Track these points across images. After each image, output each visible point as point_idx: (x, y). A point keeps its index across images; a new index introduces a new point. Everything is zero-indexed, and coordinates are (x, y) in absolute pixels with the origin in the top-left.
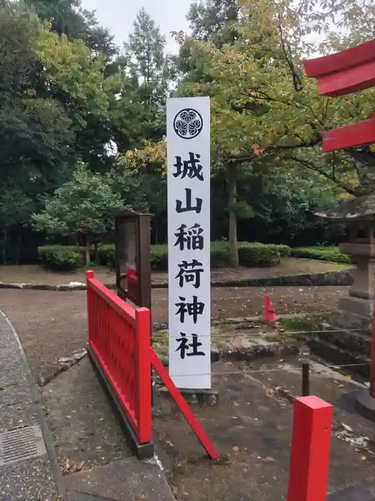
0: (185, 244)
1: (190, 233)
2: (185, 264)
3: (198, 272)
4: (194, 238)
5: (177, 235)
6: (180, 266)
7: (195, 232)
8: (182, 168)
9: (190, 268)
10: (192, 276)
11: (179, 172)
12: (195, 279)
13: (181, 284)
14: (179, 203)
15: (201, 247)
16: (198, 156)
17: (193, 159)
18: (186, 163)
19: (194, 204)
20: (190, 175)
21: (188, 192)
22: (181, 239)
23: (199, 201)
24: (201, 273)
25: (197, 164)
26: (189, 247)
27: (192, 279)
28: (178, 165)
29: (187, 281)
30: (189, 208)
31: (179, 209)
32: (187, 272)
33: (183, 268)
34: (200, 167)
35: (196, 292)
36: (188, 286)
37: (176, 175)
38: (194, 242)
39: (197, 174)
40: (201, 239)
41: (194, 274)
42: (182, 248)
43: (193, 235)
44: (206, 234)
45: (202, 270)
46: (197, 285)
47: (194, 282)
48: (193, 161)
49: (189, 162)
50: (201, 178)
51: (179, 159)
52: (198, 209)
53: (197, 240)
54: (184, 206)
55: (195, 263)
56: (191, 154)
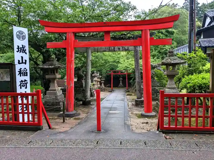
0: (22, 74)
1: (23, 71)
2: (22, 81)
3: (26, 83)
4: (25, 72)
5: (19, 72)
6: (20, 82)
7: (25, 70)
8: (20, 50)
9: (24, 82)
10: (24, 85)
11: (19, 51)
12: (25, 86)
13: (21, 88)
14: (19, 61)
15: (27, 75)
16: (25, 46)
17: (23, 47)
18: (21, 48)
19: (24, 61)
20: (22, 52)
21: (22, 57)
22: (20, 73)
23: (26, 61)
24: (27, 84)
25: (24, 49)
26: (23, 76)
27: (24, 86)
28: (18, 48)
29: (23, 87)
30: (22, 63)
31: (19, 63)
32: (23, 84)
33: (21, 83)
34: (26, 50)
35: (26, 90)
36: (23, 88)
37: (17, 52)
38: (25, 74)
39: (24, 52)
40: (27, 72)
41: (25, 84)
42: (21, 76)
43: (24, 71)
44: (28, 71)
45: (27, 83)
46: (26, 88)
47: (25, 87)
48: (23, 48)
49: (22, 48)
50: (26, 53)
51: (18, 46)
52: (25, 63)
53: (26, 73)
54: (21, 62)
55: (25, 81)
56: (23, 46)
